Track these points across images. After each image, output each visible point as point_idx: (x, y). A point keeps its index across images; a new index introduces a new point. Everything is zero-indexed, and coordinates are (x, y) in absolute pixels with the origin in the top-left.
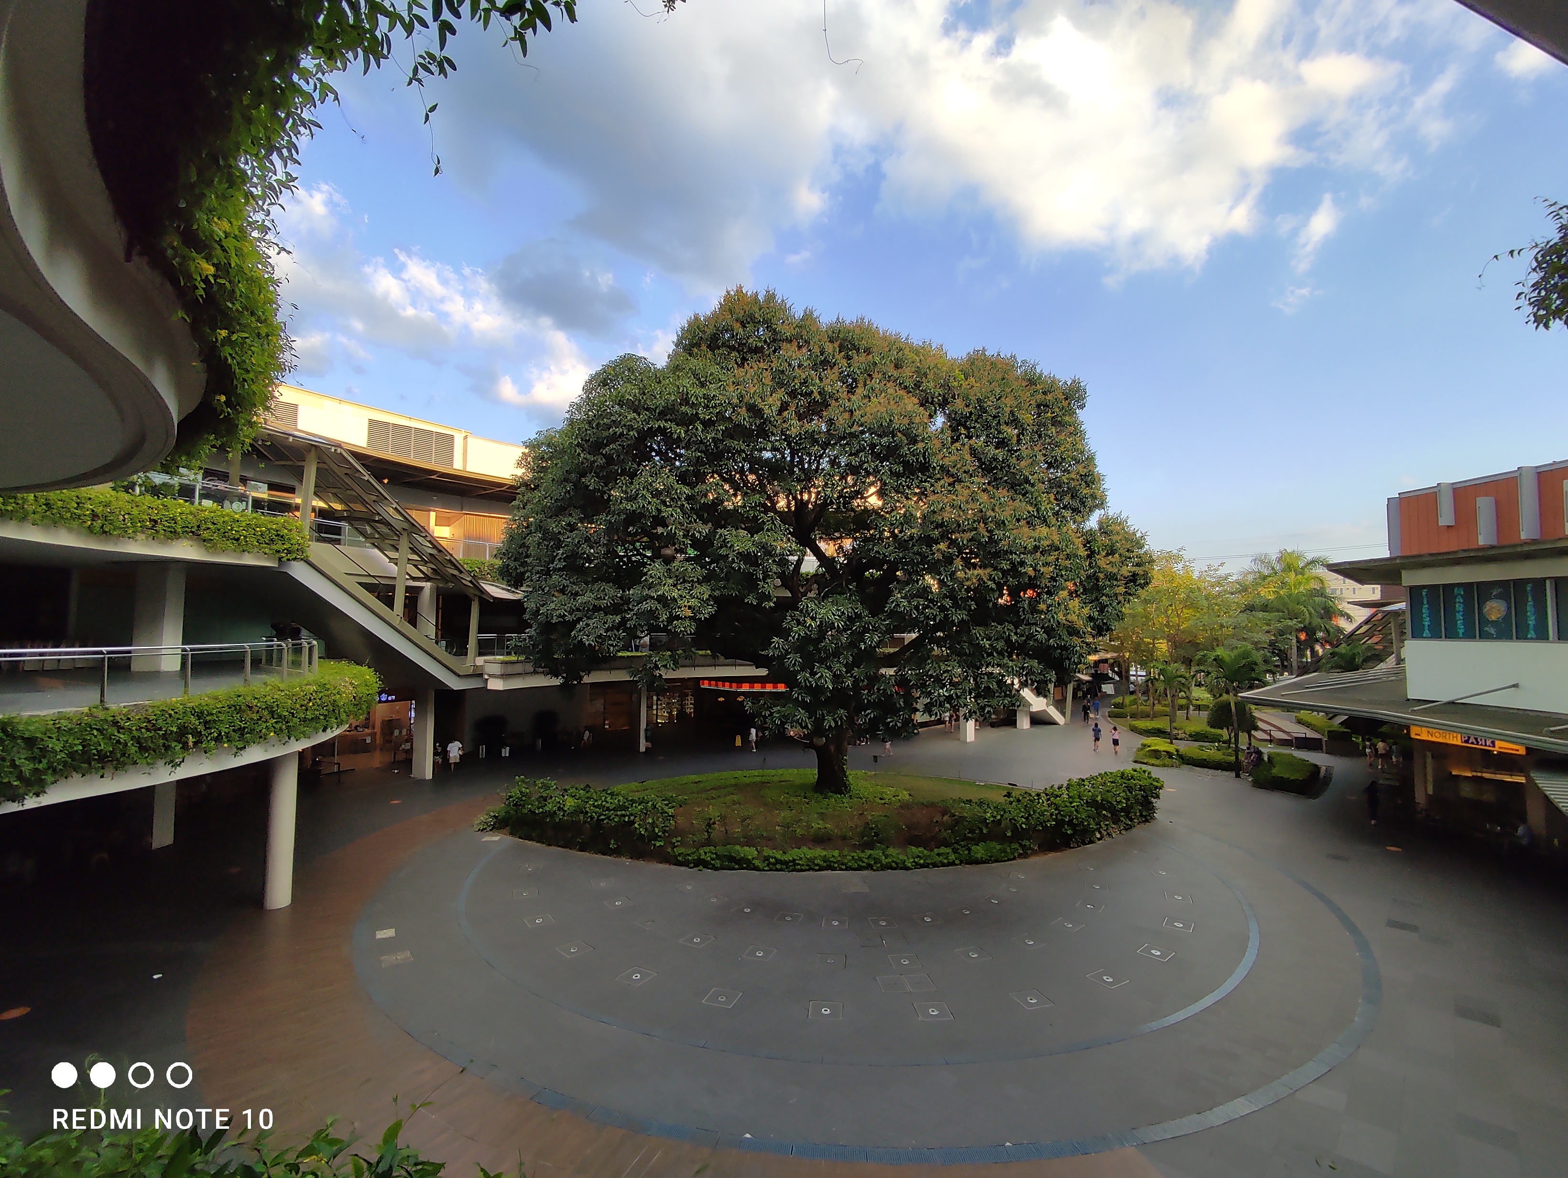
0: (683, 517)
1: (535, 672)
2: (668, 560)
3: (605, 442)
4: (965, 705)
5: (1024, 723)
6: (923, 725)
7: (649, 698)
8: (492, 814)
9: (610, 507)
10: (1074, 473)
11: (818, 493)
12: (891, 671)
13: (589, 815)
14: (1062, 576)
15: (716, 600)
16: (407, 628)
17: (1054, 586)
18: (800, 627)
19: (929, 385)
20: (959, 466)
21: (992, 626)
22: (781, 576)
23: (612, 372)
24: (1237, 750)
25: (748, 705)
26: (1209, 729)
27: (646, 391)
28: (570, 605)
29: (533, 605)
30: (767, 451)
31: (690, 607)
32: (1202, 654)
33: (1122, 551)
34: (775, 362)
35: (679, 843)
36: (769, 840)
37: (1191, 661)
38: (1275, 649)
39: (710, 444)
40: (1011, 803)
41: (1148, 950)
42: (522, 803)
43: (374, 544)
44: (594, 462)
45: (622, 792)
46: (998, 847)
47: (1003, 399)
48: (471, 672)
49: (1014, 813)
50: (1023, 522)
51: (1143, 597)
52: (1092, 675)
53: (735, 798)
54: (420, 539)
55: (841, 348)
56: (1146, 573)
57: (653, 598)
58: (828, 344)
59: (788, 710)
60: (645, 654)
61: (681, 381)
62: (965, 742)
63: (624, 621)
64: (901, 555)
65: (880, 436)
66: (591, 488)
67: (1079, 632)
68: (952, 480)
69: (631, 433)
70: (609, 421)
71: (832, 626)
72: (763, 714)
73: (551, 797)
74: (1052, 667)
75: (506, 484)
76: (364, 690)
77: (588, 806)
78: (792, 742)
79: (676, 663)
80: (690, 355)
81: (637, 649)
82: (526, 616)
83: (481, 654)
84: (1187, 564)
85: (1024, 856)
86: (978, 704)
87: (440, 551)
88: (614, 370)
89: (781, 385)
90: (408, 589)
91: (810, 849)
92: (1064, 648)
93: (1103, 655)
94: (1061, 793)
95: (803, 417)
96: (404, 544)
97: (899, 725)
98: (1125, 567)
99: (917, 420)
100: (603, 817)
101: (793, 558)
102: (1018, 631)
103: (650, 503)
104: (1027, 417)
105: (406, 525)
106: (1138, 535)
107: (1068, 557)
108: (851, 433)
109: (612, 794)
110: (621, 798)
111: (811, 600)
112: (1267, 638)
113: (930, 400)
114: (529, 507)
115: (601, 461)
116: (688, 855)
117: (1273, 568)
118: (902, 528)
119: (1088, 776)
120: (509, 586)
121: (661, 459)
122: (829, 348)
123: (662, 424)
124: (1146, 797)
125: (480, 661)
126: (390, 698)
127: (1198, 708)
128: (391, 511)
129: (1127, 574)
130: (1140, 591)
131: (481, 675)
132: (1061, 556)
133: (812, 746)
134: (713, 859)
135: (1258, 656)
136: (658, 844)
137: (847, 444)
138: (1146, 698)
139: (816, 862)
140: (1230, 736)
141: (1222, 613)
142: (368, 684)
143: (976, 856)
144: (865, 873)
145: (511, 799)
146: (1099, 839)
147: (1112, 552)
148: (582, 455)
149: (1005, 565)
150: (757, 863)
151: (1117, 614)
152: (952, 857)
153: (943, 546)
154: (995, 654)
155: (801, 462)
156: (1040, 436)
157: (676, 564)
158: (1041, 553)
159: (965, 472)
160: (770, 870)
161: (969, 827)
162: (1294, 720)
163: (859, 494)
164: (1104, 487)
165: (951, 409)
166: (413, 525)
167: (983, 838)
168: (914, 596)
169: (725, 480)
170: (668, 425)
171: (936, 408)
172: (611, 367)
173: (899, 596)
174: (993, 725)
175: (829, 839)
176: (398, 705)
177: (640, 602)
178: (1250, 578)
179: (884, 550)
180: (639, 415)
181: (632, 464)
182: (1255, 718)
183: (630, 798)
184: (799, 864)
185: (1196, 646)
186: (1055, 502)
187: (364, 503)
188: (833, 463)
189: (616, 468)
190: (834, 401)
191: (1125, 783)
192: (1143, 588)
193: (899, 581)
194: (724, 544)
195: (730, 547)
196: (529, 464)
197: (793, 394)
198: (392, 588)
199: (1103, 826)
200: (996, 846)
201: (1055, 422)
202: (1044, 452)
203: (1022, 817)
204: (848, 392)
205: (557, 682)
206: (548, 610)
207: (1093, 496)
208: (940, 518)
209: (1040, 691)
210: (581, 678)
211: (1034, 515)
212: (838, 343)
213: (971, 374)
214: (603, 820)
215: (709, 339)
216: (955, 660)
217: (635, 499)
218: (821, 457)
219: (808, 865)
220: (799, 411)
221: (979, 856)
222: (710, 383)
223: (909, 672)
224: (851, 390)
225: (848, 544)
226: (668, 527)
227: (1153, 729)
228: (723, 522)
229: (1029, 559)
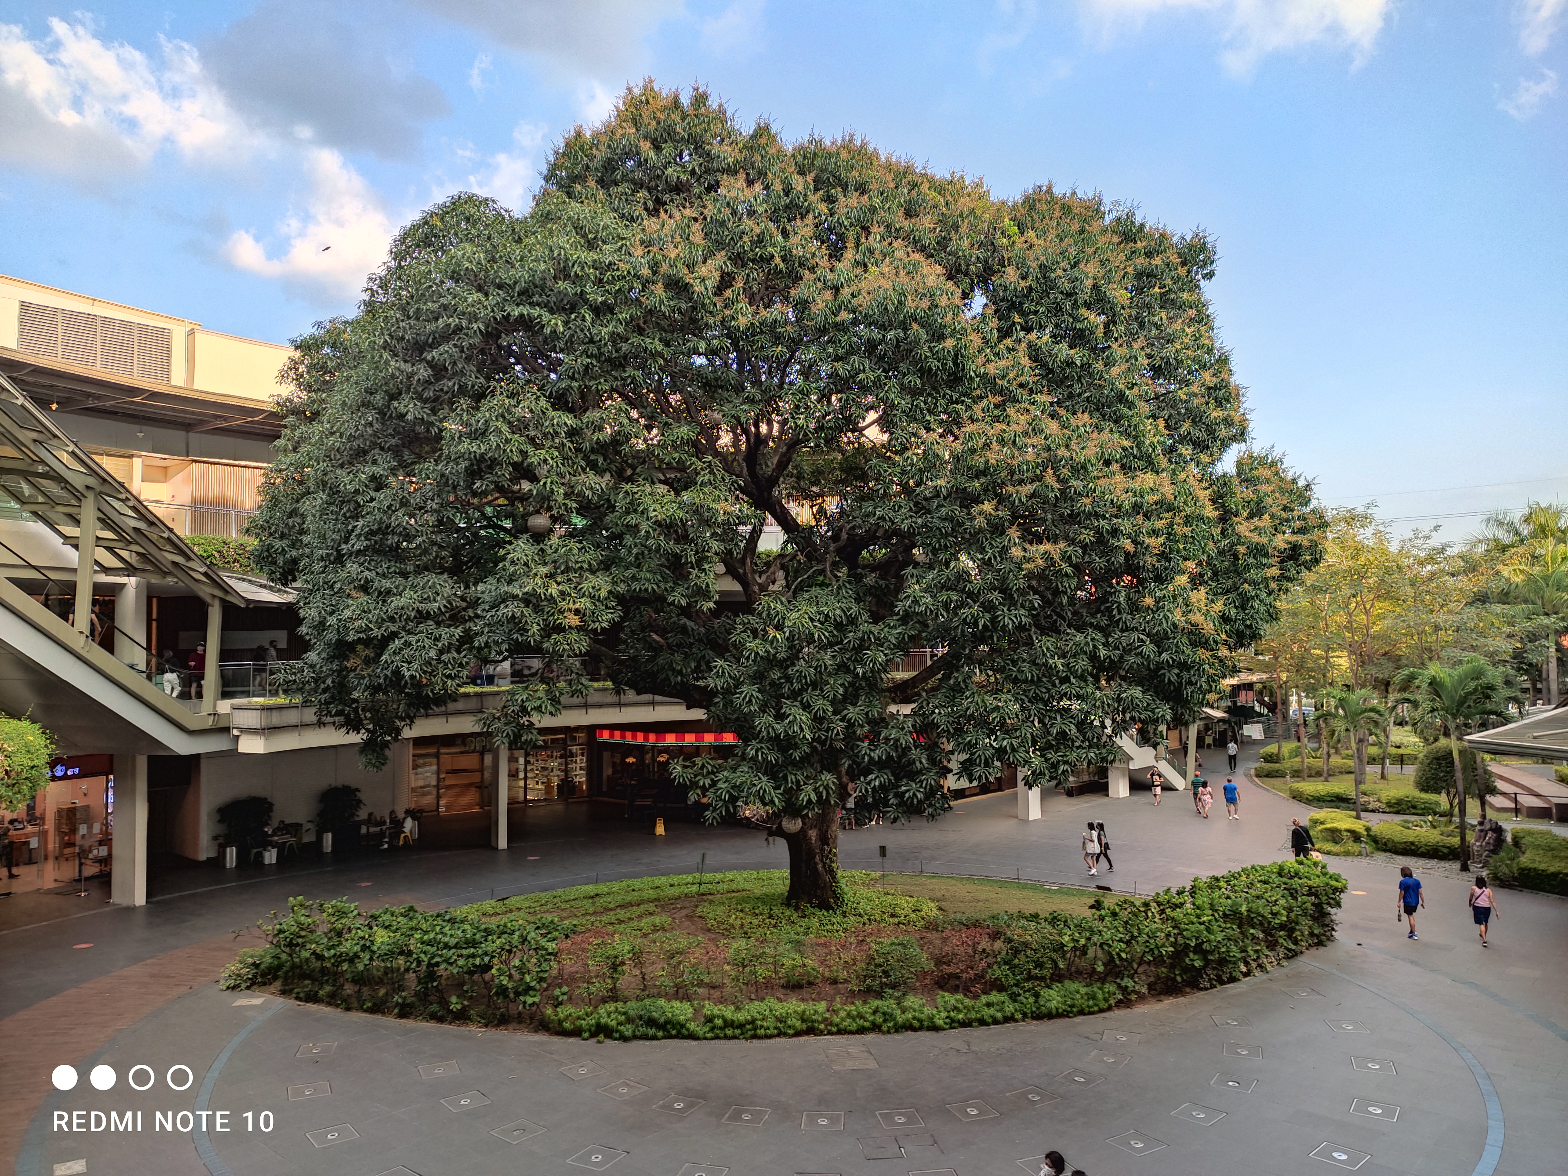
0: (563, 464)
1: (320, 724)
2: (539, 537)
3: (430, 340)
4: (1026, 762)
5: (1120, 788)
6: (960, 794)
7: (512, 760)
8: (250, 960)
9: (441, 449)
10: (1196, 385)
11: (784, 423)
12: (906, 709)
13: (415, 956)
14: (1178, 551)
15: (621, 599)
16: (98, 654)
17: (1166, 569)
18: (757, 641)
19: (962, 244)
20: (1011, 376)
21: (1068, 634)
22: (726, 557)
23: (439, 224)
24: (1463, 827)
25: (677, 769)
26: (1417, 793)
27: (497, 256)
28: (377, 612)
29: (314, 613)
30: (700, 354)
31: (577, 612)
32: (1406, 672)
33: (1274, 510)
34: (710, 207)
35: (565, 997)
36: (714, 988)
37: (1388, 684)
38: (1521, 663)
39: (606, 344)
40: (1102, 918)
41: (1327, 1154)
42: (300, 940)
43: (35, 513)
44: (413, 374)
45: (469, 918)
46: (1083, 990)
47: (1082, 266)
48: (209, 723)
49: (1107, 935)
50: (1115, 467)
51: (1309, 583)
52: (1228, 710)
53: (657, 920)
54: (117, 504)
55: (818, 184)
56: (1314, 545)
57: (515, 597)
58: (796, 176)
59: (743, 775)
60: (503, 688)
61: (555, 239)
62: (1026, 821)
63: (467, 638)
64: (920, 521)
65: (883, 327)
66: (409, 417)
67: (1207, 641)
68: (1000, 399)
69: (475, 326)
70: (436, 305)
71: (810, 640)
72: (701, 783)
73: (350, 930)
74: (1166, 699)
75: (264, 411)
76: (22, 760)
77: (412, 941)
78: (747, 826)
79: (555, 701)
80: (570, 195)
81: (490, 680)
82: (303, 630)
83: (225, 695)
84: (1381, 528)
85: (1125, 1003)
86: (1047, 760)
87: (152, 524)
88: (442, 219)
89: (720, 245)
90: (98, 588)
91: (780, 1000)
92: (1184, 666)
93: (1245, 677)
94: (1182, 900)
95: (758, 298)
96: (88, 512)
97: (919, 795)
98: (1280, 536)
99: (943, 302)
100: (437, 959)
101: (745, 530)
102: (1110, 640)
103: (508, 441)
104: (1120, 295)
105: (91, 481)
106: (1301, 483)
107: (1188, 521)
108: (836, 325)
109: (452, 921)
110: (467, 927)
111: (776, 595)
112: (1506, 647)
113: (963, 267)
114: (304, 449)
115: (424, 372)
116: (579, 1018)
117: (1517, 533)
118: (921, 479)
119: (1225, 872)
120: (272, 580)
121: (525, 369)
122: (799, 183)
123: (525, 310)
124: (1318, 906)
125: (224, 706)
126: (70, 772)
127: (1401, 760)
128: (65, 457)
129: (1282, 546)
130: (1305, 574)
131: (227, 730)
132: (1177, 520)
133: (780, 832)
134: (620, 1024)
135: (1495, 675)
136: (530, 1000)
137: (829, 342)
138: (1316, 745)
139: (789, 1022)
140: (1451, 804)
141: (1437, 607)
142: (33, 749)
143: (1048, 1005)
144: (869, 1037)
145: (281, 936)
146: (1246, 975)
147: (1257, 511)
148: (393, 363)
149: (1087, 536)
150: (692, 1026)
151: (1268, 612)
152: (1010, 1008)
153: (987, 507)
154: (1073, 680)
155: (755, 371)
156: (1142, 326)
157: (554, 540)
158: (1145, 515)
159: (1021, 386)
160: (717, 1037)
161: (1035, 959)
162: (1554, 776)
163: (851, 424)
164: (1244, 406)
165: (998, 282)
166: (105, 480)
167: (1058, 977)
168: (944, 587)
169: (632, 404)
170: (536, 312)
171: (972, 281)
172: (436, 214)
173: (917, 587)
174: (1070, 793)
175: (810, 984)
176: (85, 784)
177: (494, 606)
178: (1481, 549)
179: (891, 514)
180: (486, 295)
181: (477, 378)
182: (1490, 774)
183: (483, 927)
184: (762, 1027)
185: (1397, 662)
186: (1167, 432)
187: (17, 444)
188: (807, 372)
189: (450, 384)
190: (807, 272)
191: (1285, 883)
192: (1310, 570)
193: (916, 564)
194: (632, 507)
195: (642, 513)
196: (302, 376)
197: (738, 259)
198: (71, 588)
199: (1251, 953)
200: (1078, 989)
201: (1165, 301)
202: (1148, 351)
203: (1121, 940)
204: (830, 256)
205: (356, 738)
206: (340, 620)
207: (1228, 422)
208: (982, 460)
209: (1145, 739)
210: (398, 731)
211: (1132, 454)
212: (813, 175)
213: (1029, 225)
214: (437, 964)
215: (601, 169)
216: (1009, 691)
217: (483, 434)
218: (787, 363)
219: (775, 1028)
220: (751, 288)
221: (1053, 1004)
222: (604, 242)
223: (937, 711)
224: (836, 253)
225: (832, 504)
226: (539, 482)
227: (1328, 795)
228: (629, 472)
229: (1125, 525)
